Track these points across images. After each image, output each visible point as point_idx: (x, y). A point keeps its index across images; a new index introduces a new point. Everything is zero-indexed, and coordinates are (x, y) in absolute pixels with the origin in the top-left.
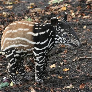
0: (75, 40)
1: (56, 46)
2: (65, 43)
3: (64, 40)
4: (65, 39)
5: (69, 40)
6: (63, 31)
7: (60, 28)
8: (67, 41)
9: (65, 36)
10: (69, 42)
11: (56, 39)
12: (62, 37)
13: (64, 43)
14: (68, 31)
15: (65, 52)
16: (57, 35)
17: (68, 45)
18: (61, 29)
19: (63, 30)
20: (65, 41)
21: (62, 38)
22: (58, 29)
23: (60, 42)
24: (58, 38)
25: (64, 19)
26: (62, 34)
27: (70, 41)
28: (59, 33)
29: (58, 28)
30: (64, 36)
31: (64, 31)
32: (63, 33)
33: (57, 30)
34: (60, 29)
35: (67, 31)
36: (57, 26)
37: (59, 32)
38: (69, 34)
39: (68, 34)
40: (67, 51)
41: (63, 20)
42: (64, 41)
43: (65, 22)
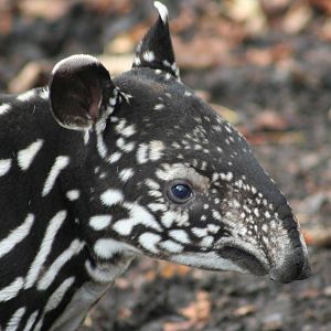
0: (261, 221)
1: (98, 274)
2: (187, 249)
3: (175, 226)
4: (183, 219)
5: (216, 223)
6: (156, 155)
7: (129, 131)
8: (198, 232)
9: (179, 194)
10: (217, 236)
11: (99, 222)
12: (155, 207)
13: (178, 248)
14: (199, 155)
15: (190, 312)
16: (111, 197)
17: (212, 260)
18: (137, 139)
19: (156, 149)
20: (181, 236)
21: (158, 216)
22: (112, 148)
23: (136, 243)
24: (119, 213)
25: (149, 57)
26: (151, 183)
27: (224, 231)
28: (126, 174)
29: (110, 135)
30: (166, 195)
31: (169, 158)
32: (160, 174)
33: (109, 153)
34: (128, 140)
35: (188, 157)
36: (101, 126)
37: (121, 165)
38: (208, 173)
39: (198, 179)
40: (213, 308)
41: (144, 64)
42: (174, 234)
43: (161, 79)
